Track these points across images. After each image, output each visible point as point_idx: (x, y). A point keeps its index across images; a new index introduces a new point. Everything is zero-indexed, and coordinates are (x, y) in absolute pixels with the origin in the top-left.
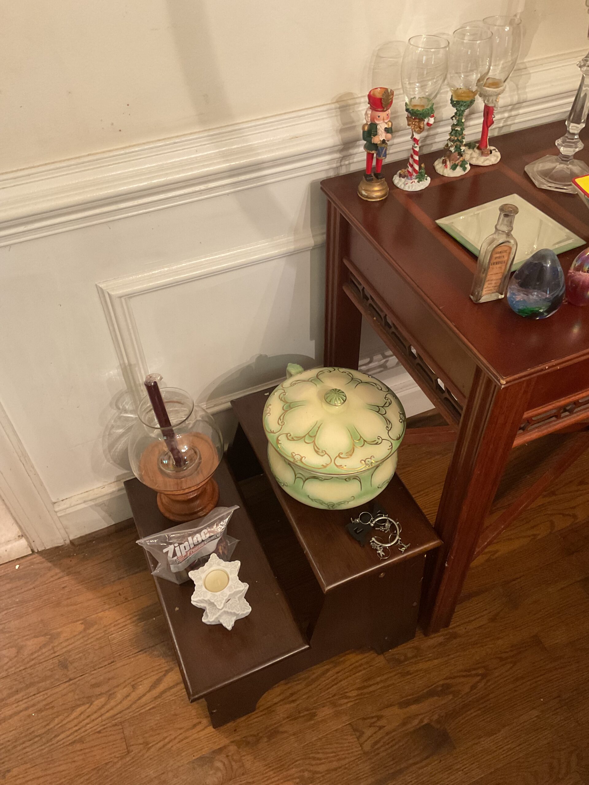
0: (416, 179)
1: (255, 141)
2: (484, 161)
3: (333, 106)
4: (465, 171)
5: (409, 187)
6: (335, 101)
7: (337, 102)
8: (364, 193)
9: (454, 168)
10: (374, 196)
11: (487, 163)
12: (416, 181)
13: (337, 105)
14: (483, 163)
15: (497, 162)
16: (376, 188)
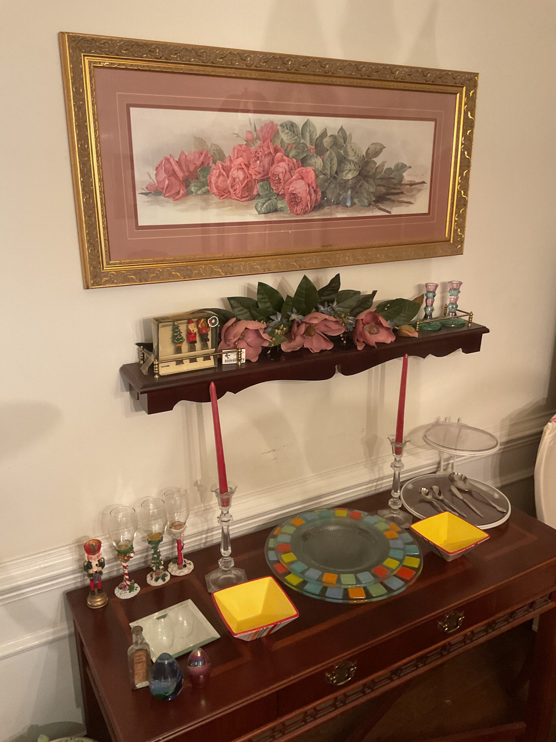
0: (128, 590)
1: (14, 573)
2: (180, 573)
3: (73, 546)
4: (164, 581)
5: (123, 596)
6: (75, 542)
7: (77, 542)
8: (89, 603)
9: (157, 580)
10: (95, 605)
11: (182, 574)
12: (128, 592)
13: (76, 545)
14: (179, 574)
15: (189, 573)
16: (99, 600)
